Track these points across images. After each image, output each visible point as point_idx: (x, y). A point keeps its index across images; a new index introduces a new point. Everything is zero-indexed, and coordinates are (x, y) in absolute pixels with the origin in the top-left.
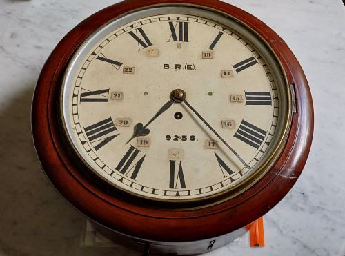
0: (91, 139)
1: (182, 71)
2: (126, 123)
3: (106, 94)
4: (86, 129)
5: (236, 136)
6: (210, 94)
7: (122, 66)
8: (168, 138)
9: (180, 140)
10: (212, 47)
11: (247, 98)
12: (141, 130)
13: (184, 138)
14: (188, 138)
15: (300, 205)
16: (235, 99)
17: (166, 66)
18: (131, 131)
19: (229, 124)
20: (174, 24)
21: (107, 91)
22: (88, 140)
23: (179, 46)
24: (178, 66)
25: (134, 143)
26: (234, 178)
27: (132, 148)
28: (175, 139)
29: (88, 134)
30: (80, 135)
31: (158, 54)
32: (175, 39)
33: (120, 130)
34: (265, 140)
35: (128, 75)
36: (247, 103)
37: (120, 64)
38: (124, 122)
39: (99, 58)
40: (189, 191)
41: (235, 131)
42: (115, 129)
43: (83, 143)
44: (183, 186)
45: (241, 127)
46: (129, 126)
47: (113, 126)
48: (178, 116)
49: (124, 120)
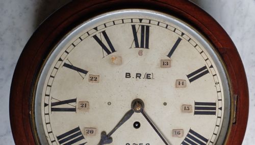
1: (142, 80)
2: (92, 132)
3: (73, 104)
4: (58, 138)
5: (183, 143)
6: (165, 104)
7: (88, 74)
10: (170, 55)
11: (196, 108)
16: (186, 108)
17: (128, 75)
19: (179, 133)
20: (137, 28)
21: (74, 101)
23: (140, 53)
24: (138, 75)
29: (60, 143)
30: (54, 143)
31: (121, 62)
32: (137, 46)
33: (87, 139)
35: (94, 83)
36: (196, 113)
37: (85, 72)
38: (91, 131)
39: (66, 65)
41: (183, 139)
42: (82, 138)
45: (188, 135)
46: (95, 135)
47: (81, 135)
48: (137, 125)
49: (90, 129)
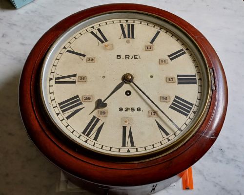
0: (63, 111)
1: (131, 60)
2: (89, 99)
3: (74, 78)
4: (60, 104)
5: (171, 107)
6: (152, 77)
7: (86, 57)
8: (121, 109)
9: (130, 111)
10: (152, 42)
11: (178, 79)
12: (100, 104)
13: (133, 109)
14: (136, 109)
15: (219, 158)
16: (170, 80)
17: (119, 57)
18: (93, 105)
19: (166, 99)
20: (124, 25)
21: (75, 76)
22: (61, 112)
23: (128, 42)
24: (127, 57)
25: (95, 113)
26: (169, 138)
27: (94, 117)
28: (126, 111)
29: (61, 108)
30: (55, 108)
31: (112, 48)
32: (125, 37)
33: (85, 104)
34: (192, 110)
35: (91, 64)
36: (179, 83)
37: (84, 56)
38: (88, 99)
39: (68, 51)
40: (137, 149)
41: (170, 104)
42: (81, 103)
43: (58, 114)
44: (132, 145)
45: (175, 100)
46: (92, 101)
48: (128, 93)
49: (88, 97)
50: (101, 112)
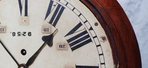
0: (86, 32)
2: (61, 46)
4: (90, 41)
8: (30, 34)
9: (22, 33)
12: (48, 40)
13: (19, 34)
14: (17, 34)
22: (88, 31)
25: (53, 29)
27: (54, 25)
28: (25, 33)
30: (94, 35)
43: (91, 29)
46: (58, 43)
47: (70, 43)
48: (24, 52)
49: (62, 48)
50: (48, 31)
